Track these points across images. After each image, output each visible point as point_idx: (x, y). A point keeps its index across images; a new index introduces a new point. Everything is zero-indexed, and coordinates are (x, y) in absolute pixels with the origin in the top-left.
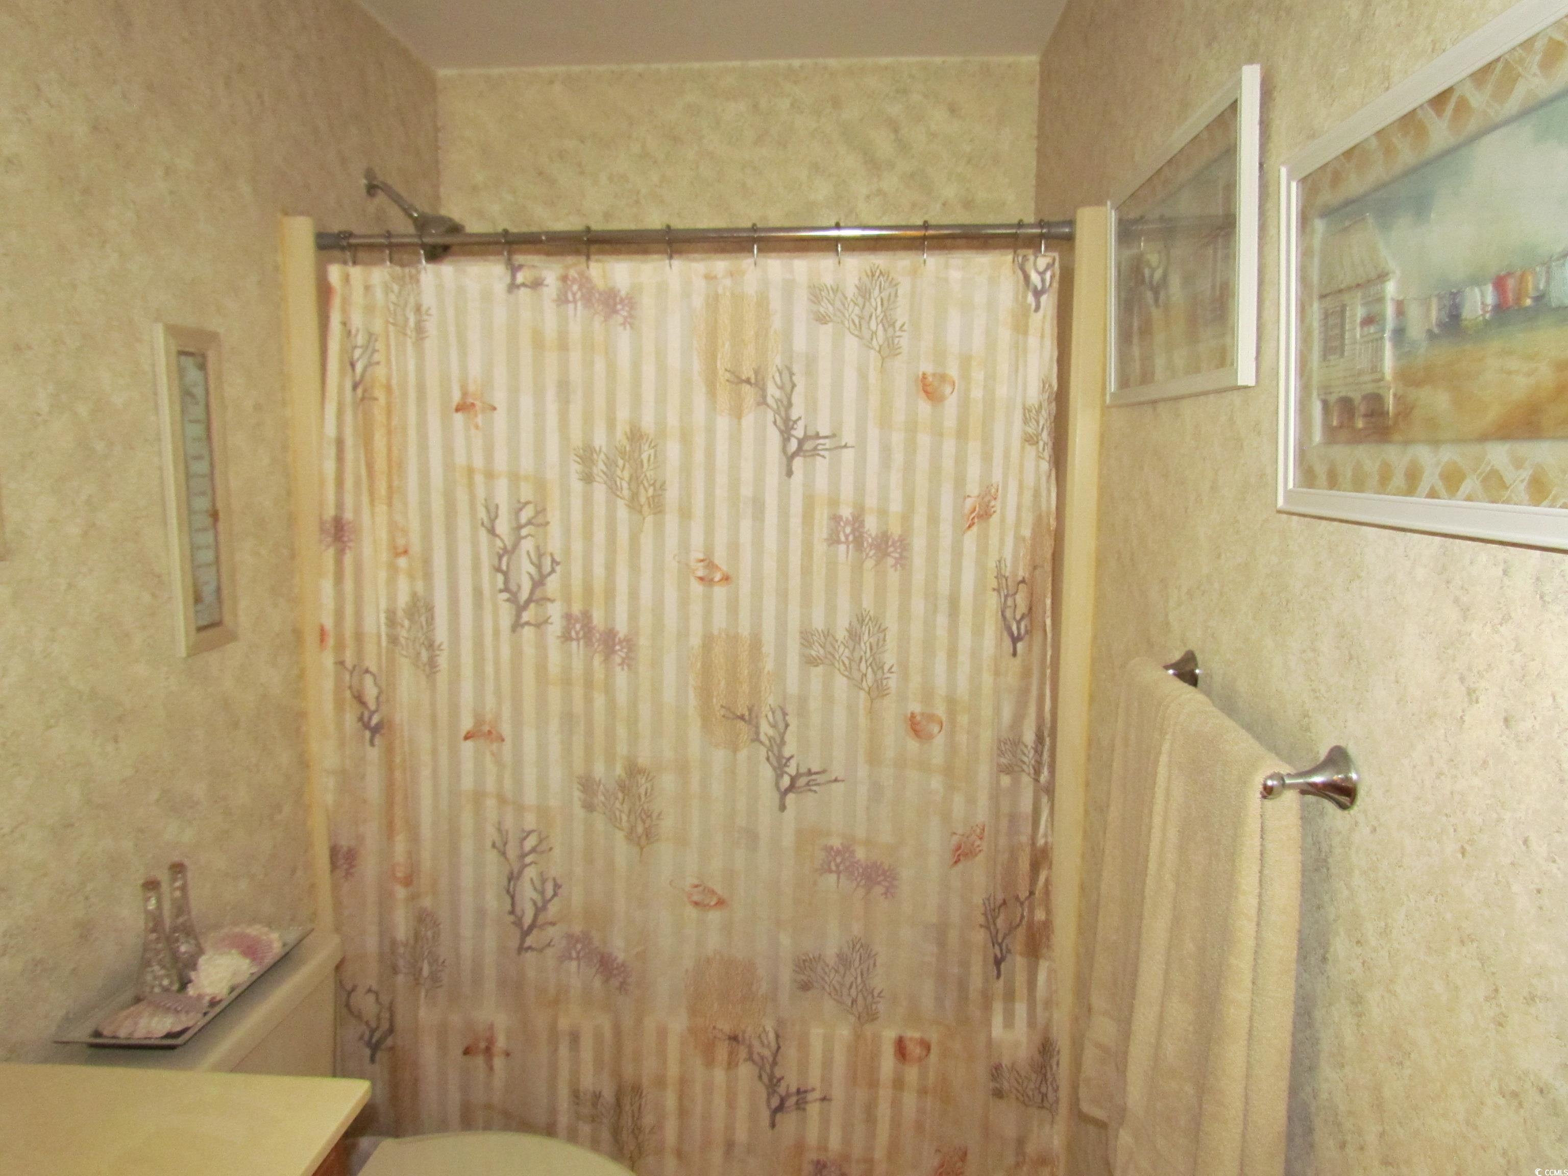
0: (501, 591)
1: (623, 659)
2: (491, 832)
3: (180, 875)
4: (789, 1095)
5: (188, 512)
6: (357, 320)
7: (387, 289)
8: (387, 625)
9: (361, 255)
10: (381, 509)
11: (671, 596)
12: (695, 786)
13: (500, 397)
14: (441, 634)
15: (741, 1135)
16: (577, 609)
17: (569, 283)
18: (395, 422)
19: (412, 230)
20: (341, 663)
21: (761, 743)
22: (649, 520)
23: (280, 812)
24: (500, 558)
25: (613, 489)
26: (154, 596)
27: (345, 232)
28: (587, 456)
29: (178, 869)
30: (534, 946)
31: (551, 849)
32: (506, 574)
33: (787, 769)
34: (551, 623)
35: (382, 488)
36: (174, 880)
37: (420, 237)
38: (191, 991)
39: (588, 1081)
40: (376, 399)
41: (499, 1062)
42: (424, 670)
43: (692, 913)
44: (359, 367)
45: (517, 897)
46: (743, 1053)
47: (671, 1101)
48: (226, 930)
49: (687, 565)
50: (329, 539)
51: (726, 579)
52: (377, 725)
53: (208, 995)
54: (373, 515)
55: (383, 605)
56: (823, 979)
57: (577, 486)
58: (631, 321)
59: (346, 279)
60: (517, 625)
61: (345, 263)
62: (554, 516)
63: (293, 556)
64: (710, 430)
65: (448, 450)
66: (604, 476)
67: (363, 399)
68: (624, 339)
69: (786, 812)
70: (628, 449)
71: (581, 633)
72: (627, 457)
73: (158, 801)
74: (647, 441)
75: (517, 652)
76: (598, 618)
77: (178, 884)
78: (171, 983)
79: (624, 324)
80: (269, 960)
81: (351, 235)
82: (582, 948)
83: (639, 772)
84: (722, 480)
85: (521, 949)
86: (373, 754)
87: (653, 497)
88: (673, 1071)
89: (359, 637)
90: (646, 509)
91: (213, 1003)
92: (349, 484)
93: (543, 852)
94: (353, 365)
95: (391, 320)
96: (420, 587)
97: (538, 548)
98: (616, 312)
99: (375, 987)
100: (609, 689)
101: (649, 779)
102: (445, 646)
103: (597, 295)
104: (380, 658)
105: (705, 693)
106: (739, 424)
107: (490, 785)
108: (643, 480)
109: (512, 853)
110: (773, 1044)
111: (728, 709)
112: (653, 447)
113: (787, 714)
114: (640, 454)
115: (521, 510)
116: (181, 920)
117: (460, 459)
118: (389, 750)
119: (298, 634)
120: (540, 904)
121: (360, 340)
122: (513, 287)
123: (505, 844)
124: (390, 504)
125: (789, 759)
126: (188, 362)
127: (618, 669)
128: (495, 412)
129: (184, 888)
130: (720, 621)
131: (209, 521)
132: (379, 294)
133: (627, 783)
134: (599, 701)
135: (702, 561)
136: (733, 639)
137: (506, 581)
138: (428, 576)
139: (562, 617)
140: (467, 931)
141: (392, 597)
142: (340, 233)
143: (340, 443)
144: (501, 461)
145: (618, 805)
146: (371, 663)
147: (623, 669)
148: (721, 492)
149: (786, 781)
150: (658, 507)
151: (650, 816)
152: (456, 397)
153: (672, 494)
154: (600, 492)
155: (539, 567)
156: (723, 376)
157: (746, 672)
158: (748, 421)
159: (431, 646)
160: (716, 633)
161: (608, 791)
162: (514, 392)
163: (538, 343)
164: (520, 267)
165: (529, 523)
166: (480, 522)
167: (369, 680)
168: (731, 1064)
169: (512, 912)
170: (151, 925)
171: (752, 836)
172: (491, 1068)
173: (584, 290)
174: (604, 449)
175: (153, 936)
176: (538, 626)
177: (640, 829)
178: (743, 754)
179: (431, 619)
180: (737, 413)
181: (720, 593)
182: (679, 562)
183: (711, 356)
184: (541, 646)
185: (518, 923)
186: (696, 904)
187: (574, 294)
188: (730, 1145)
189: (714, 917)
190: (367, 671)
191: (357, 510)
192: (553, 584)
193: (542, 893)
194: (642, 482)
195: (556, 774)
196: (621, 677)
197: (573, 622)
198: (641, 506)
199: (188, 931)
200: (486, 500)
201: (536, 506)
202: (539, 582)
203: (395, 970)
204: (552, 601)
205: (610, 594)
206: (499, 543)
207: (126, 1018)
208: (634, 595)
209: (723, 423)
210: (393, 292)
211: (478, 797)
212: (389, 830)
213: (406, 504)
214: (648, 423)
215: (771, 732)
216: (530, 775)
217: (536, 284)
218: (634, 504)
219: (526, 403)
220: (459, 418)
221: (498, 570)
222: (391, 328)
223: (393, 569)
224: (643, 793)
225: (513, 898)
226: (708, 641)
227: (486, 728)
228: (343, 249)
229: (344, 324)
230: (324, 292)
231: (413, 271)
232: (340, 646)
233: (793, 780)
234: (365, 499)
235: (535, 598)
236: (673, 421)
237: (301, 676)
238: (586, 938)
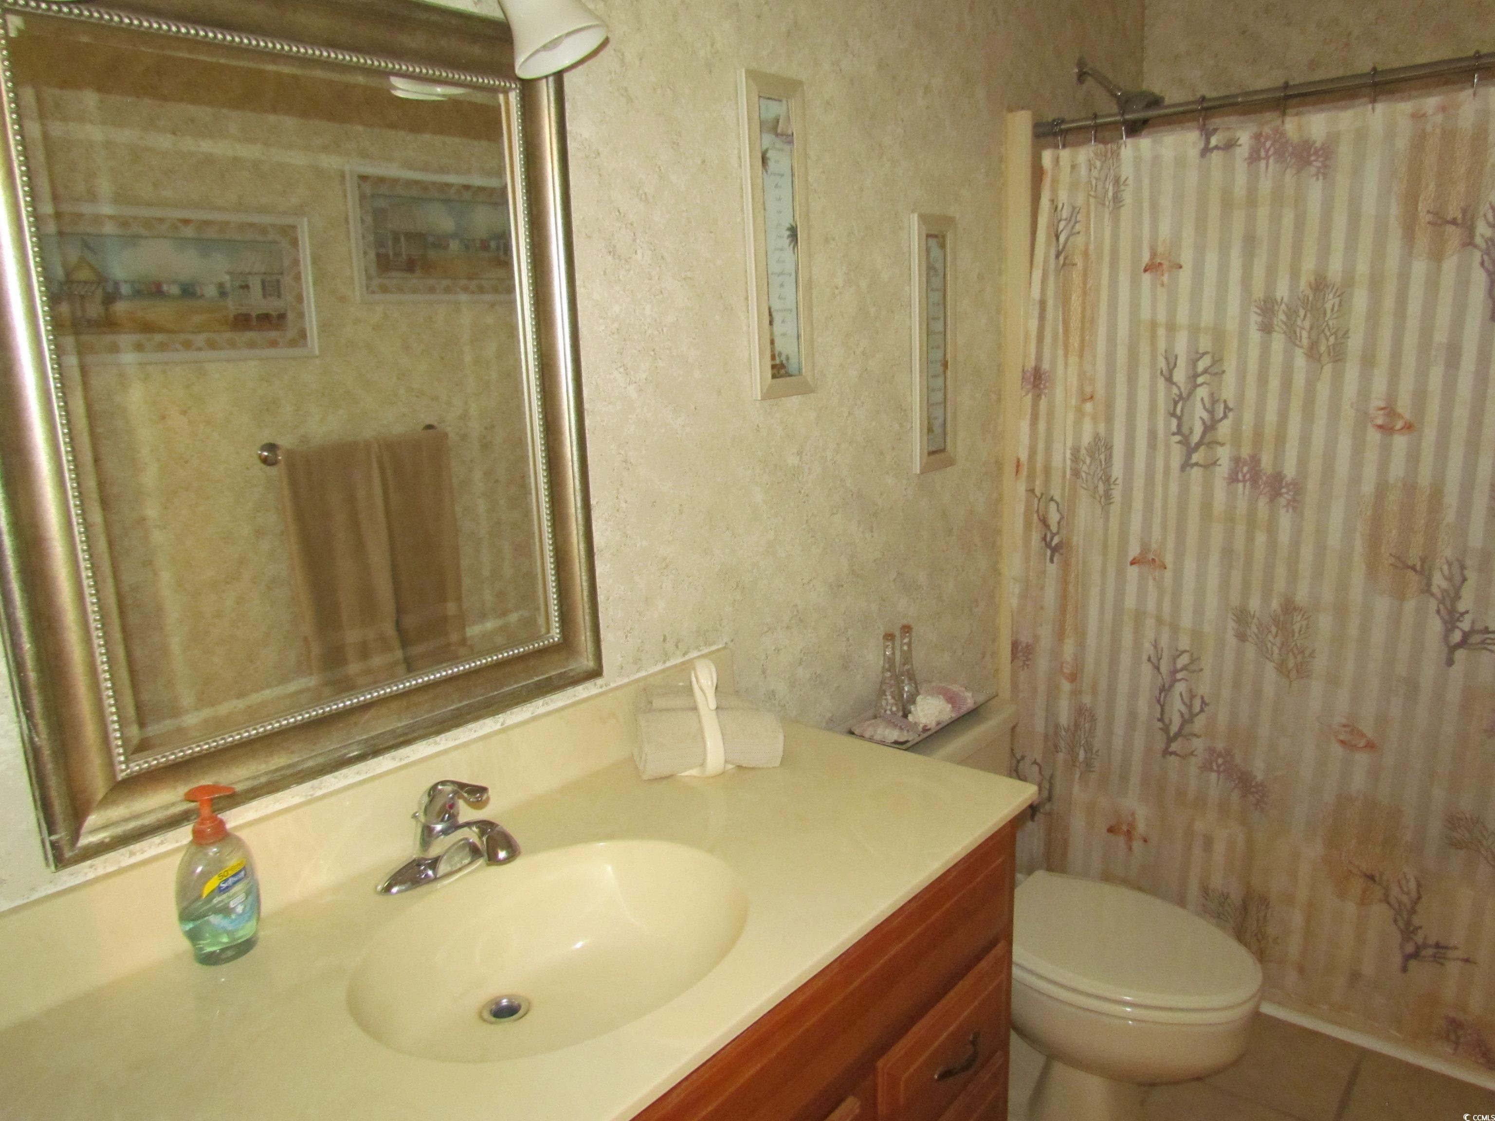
0: (1174, 434)
1: (1289, 502)
2: (1147, 647)
3: (907, 635)
4: (1425, 946)
5: (927, 362)
6: (1063, 196)
7: (1091, 166)
8: (1071, 460)
9: (1070, 138)
10: (1073, 359)
11: (1345, 445)
12: (1353, 630)
13: (1187, 257)
14: (1117, 470)
15: (1368, 969)
16: (1246, 452)
17: (1263, 140)
18: (1090, 282)
19: (1115, 109)
20: (1032, 491)
21: (1432, 595)
22: (1328, 369)
23: (977, 606)
24: (1176, 403)
25: (1292, 336)
26: (901, 425)
27: (1058, 119)
28: (1268, 307)
29: (907, 629)
30: (1178, 752)
31: (1201, 670)
32: (1179, 419)
33: (1458, 624)
34: (1220, 465)
35: (1075, 341)
36: (902, 638)
37: (1123, 115)
38: (910, 718)
39: (1217, 881)
40: (1075, 265)
41: (1137, 845)
42: (1100, 502)
43: (1338, 750)
44: (1062, 239)
45: (1167, 708)
46: (1378, 892)
47: (1297, 919)
48: (934, 684)
49: (1366, 413)
50: (1029, 387)
51: (1409, 427)
52: (1056, 545)
53: (922, 723)
54: (1066, 364)
55: (1069, 443)
56: (1480, 842)
57: (1255, 335)
58: (1326, 172)
59: (1057, 160)
60: (1186, 465)
61: (1056, 147)
62: (1230, 366)
63: (999, 400)
64: (1404, 277)
65: (1135, 306)
66: (1284, 327)
67: (1064, 265)
68: (1315, 192)
69: (1454, 667)
70: (1310, 299)
71: (1248, 476)
72: (1309, 307)
73: (894, 580)
74: (1332, 290)
75: (1185, 489)
76: (1266, 461)
77: (906, 640)
78: (898, 710)
79: (1317, 175)
80: (964, 709)
81: (1063, 121)
82: (1223, 764)
83: (1295, 609)
84: (1413, 324)
85: (1166, 752)
86: (1052, 569)
87: (1334, 345)
88: (1302, 894)
89: (1047, 470)
90: (1325, 358)
91: (925, 730)
92: (1048, 341)
93: (1193, 672)
94: (1057, 237)
95: (1092, 193)
96: (1102, 428)
97: (1212, 395)
98: (1309, 163)
99: (1039, 760)
100: (1272, 529)
101: (1305, 617)
102: (1120, 481)
103: (1290, 149)
104: (1063, 489)
105: (1374, 541)
106: (1439, 268)
107: (1151, 606)
108: (1324, 329)
109: (1164, 668)
110: (1414, 894)
111: (1398, 558)
112: (1339, 296)
113: (1466, 568)
114: (1324, 303)
115: (1198, 360)
116: (907, 667)
117: (1145, 314)
118: (1066, 566)
119: (999, 464)
120: (1187, 716)
121: (1065, 214)
122: (1206, 151)
123: (1159, 660)
124: (1081, 356)
125: (1462, 614)
126: (933, 242)
127: (1283, 511)
128: (1181, 270)
129: (909, 644)
130: (1397, 469)
131: (940, 369)
132: (1083, 171)
133: (1282, 619)
134: (1261, 538)
135: (1382, 409)
136: (1410, 488)
137: (1179, 426)
138: (1109, 420)
139: (1231, 459)
140: (1119, 730)
141: (1078, 436)
142: (1054, 120)
143: (1043, 303)
144: (1183, 316)
145: (1270, 637)
146: (1056, 493)
147: (1287, 511)
148: (1411, 339)
149: (1457, 637)
150: (1338, 356)
151: (1302, 652)
152: (1146, 258)
153: (1355, 343)
154: (1278, 342)
155: (1211, 412)
156: (1424, 218)
157: (1423, 522)
158: (1450, 265)
159: (1107, 480)
160: (1391, 480)
161: (1261, 624)
162: (1200, 250)
163: (1227, 203)
164: (1215, 130)
165: (1205, 371)
166: (1159, 372)
167: (1053, 507)
168: (1364, 901)
169: (1161, 720)
170: (887, 666)
171: (1412, 686)
172: (1130, 849)
173: (1277, 146)
174: (1286, 299)
175: (888, 674)
176: (1206, 467)
177: (1291, 663)
178: (1410, 605)
179: (1109, 458)
180: (1437, 256)
181: (1400, 442)
182: (1357, 410)
183: (1411, 198)
184: (1208, 486)
185: (1166, 729)
186: (1342, 742)
187: (1267, 151)
188: (1355, 976)
189: (1362, 758)
190: (1052, 499)
191: (1053, 363)
192: (1224, 429)
193: (1190, 707)
194: (1323, 331)
195: (1212, 601)
196: (1285, 520)
197: (1241, 465)
198: (1321, 355)
199: (912, 678)
200: (1166, 351)
201: (1213, 357)
202: (1210, 427)
203: (1056, 749)
204: (1222, 445)
205: (1281, 438)
206: (1175, 390)
207: (869, 726)
208: (1305, 441)
209: (1420, 268)
210: (1095, 168)
211: (1139, 616)
212: (1060, 635)
213: (1095, 357)
214: (1335, 268)
215: (1444, 584)
216: (1188, 600)
217: (1229, 145)
218: (1313, 353)
219: (1212, 260)
220: (1147, 278)
221: (1173, 415)
222: (1092, 200)
223: (1080, 413)
224: (1297, 631)
225: (1162, 707)
226: (1382, 489)
227: (1151, 557)
228: (1055, 135)
229: (1052, 201)
230: (1037, 173)
231: (1114, 147)
232: (1031, 476)
233: (1466, 636)
234: (1060, 352)
235: (1206, 441)
236: (1363, 268)
237: (1000, 500)
238: (1228, 754)
